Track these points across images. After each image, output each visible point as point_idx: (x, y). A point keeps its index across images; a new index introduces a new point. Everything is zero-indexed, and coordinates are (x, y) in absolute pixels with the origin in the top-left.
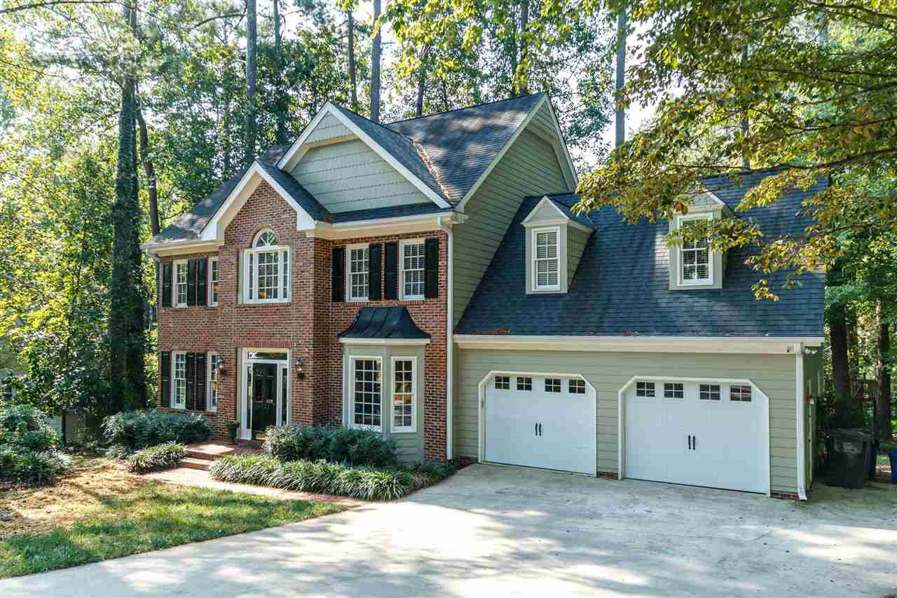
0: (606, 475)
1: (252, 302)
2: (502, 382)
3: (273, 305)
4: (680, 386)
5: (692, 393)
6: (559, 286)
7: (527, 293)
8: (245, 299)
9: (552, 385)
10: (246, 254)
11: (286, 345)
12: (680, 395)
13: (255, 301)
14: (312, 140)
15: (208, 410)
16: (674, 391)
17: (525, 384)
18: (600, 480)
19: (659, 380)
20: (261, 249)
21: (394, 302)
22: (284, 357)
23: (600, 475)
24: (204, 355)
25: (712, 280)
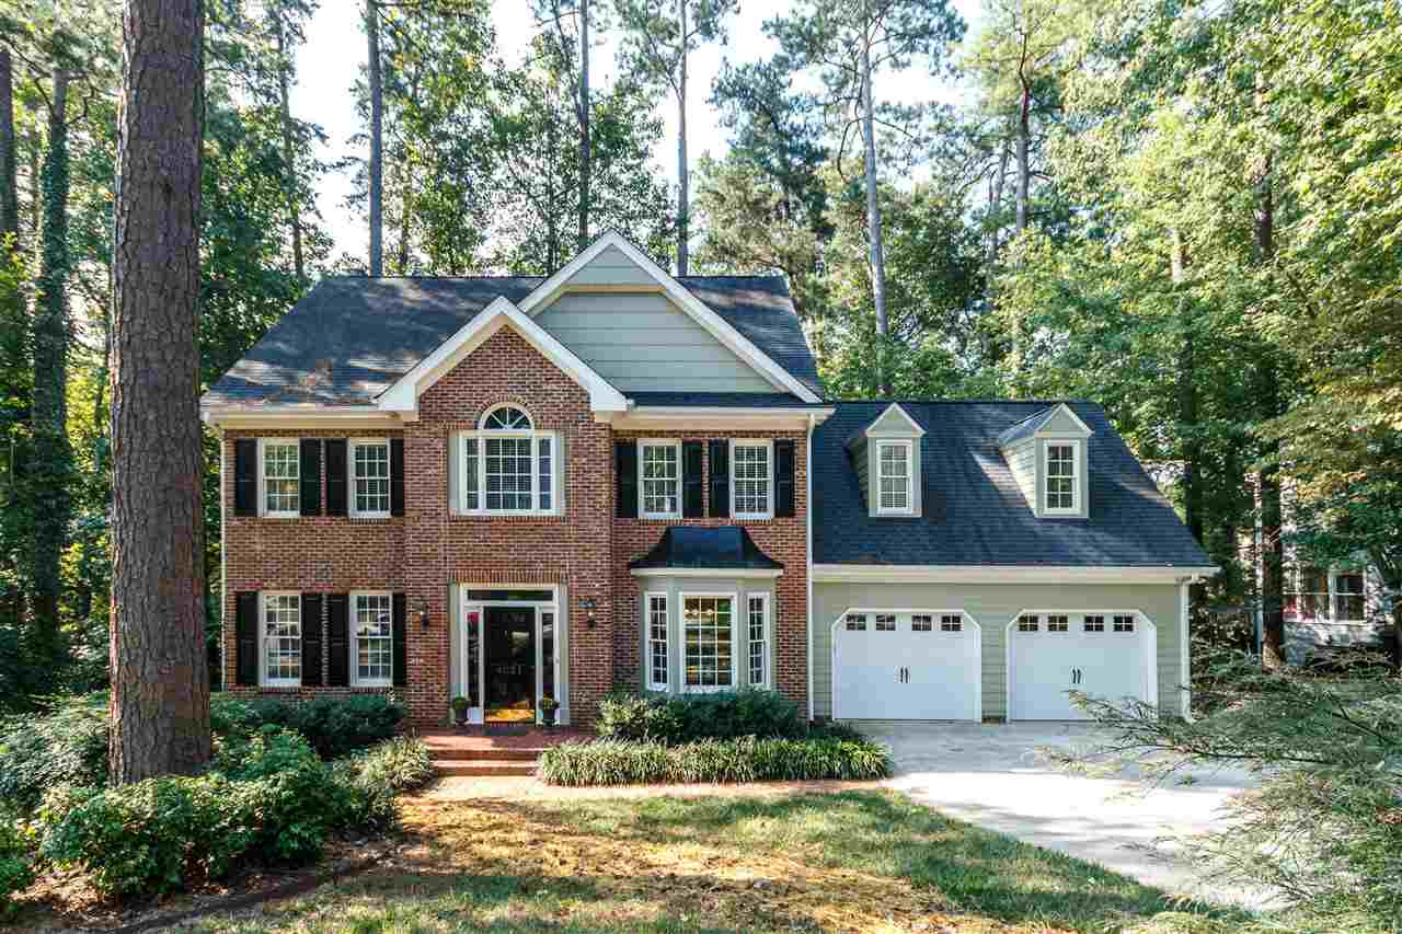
0: (994, 718)
1: (473, 513)
2: (855, 623)
3: (520, 519)
4: (1064, 619)
5: (1076, 625)
6: (911, 508)
7: (871, 515)
8: (460, 507)
9: (921, 623)
10: (461, 439)
11: (558, 579)
12: (1064, 628)
13: (482, 510)
14: (581, 279)
15: (353, 684)
16: (1057, 624)
17: (885, 623)
18: (988, 726)
19: (1043, 613)
20: (494, 434)
21: (724, 520)
22: (547, 596)
23: (985, 720)
24: (345, 597)
25: (1078, 508)
